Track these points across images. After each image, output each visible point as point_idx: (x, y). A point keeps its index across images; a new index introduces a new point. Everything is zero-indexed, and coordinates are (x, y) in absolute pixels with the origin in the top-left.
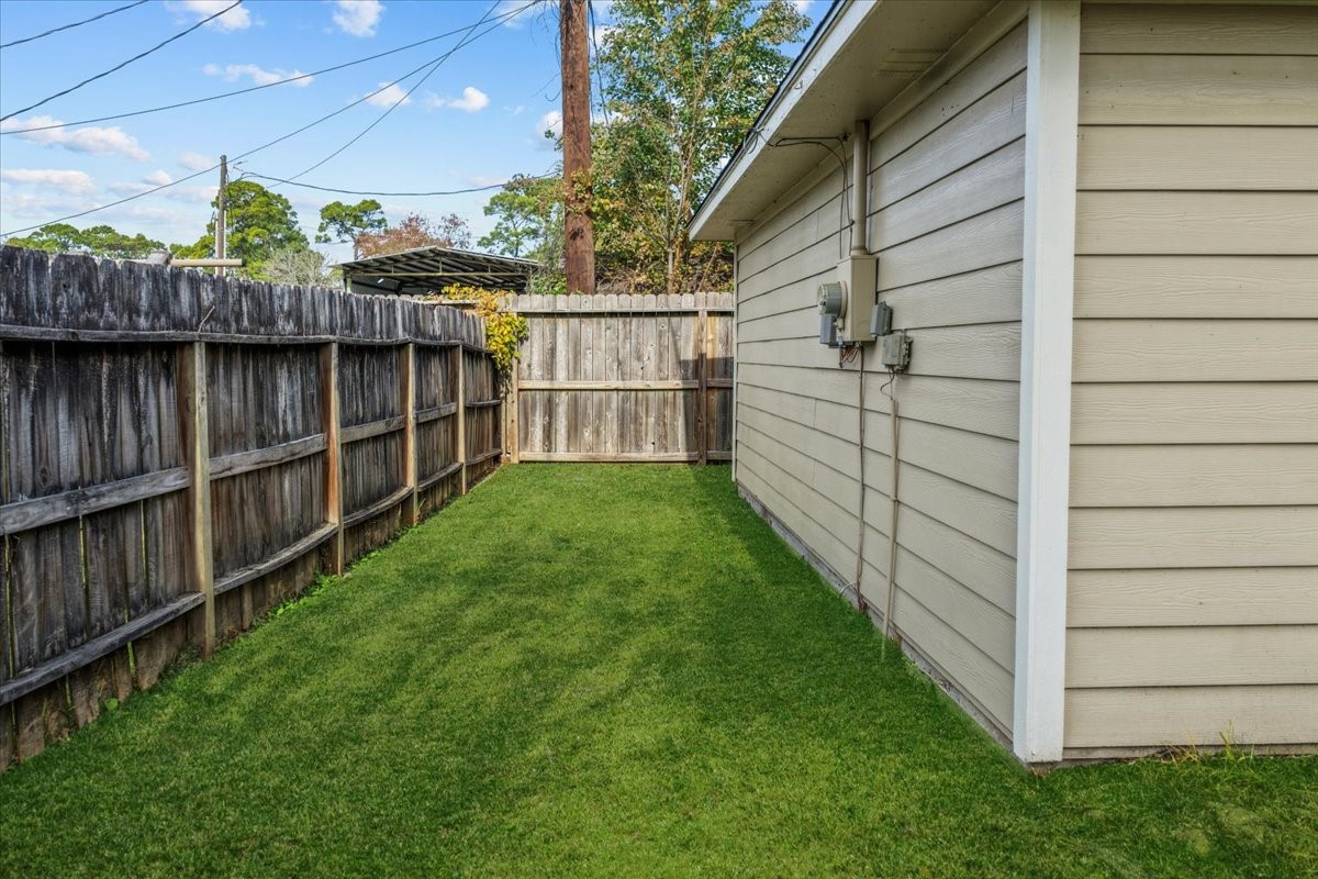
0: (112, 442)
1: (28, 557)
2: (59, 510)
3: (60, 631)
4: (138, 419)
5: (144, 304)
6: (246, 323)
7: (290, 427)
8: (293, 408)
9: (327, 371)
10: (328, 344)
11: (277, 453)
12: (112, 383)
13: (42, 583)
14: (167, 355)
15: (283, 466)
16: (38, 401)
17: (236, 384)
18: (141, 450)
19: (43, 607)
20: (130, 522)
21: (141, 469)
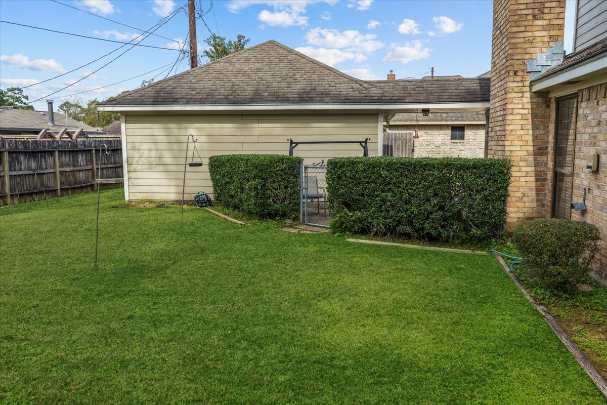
0: (41, 165)
1: (27, 177)
2: (32, 172)
3: (32, 188)
4: (46, 162)
5: (47, 145)
6: (70, 147)
7: (82, 163)
8: (83, 161)
9: (92, 154)
10: (92, 150)
11: (78, 168)
12: (41, 157)
13: (29, 182)
14: (51, 153)
15: (79, 171)
16: (28, 159)
17: (67, 157)
18: (46, 166)
19: (30, 184)
20: (44, 176)
21: (46, 169)
